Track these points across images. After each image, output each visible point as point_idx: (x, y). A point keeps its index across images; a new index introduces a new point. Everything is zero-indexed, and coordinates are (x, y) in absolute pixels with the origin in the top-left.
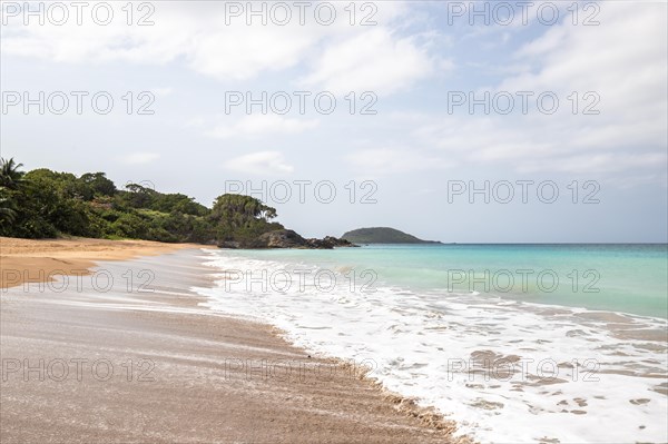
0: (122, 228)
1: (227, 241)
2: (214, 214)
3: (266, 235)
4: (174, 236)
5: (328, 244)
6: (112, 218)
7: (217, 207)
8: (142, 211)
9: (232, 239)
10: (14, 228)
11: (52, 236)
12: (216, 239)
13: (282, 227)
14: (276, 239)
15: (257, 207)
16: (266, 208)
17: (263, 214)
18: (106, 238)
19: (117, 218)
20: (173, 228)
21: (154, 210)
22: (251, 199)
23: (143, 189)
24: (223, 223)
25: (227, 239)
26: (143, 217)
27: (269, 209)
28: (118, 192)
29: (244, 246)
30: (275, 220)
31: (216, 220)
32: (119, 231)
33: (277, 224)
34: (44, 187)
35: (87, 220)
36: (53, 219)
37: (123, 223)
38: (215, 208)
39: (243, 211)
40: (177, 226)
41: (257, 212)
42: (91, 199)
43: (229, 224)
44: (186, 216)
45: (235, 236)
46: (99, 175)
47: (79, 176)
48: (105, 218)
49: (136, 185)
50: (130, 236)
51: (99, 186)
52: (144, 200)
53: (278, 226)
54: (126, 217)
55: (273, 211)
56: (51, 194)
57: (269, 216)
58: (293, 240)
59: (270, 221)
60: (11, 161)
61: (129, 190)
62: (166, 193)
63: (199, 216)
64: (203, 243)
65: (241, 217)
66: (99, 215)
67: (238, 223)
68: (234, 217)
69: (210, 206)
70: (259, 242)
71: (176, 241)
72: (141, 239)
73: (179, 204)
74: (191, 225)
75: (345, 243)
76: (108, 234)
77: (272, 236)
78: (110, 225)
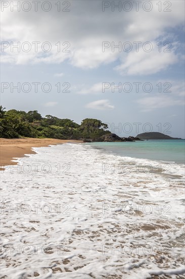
0: (44, 134)
2: (82, 127)
3: (103, 136)
4: (65, 137)
5: (130, 139)
6: (40, 130)
7: (83, 124)
8: (52, 127)
9: (89, 138)
10: (3, 134)
11: (17, 137)
12: (82, 138)
13: (110, 132)
14: (108, 138)
15: (100, 123)
17: (102, 127)
18: (38, 138)
19: (42, 129)
20: (65, 133)
21: (57, 126)
22: (97, 120)
23: (52, 117)
24: (85, 131)
25: (87, 138)
26: (53, 129)
27: (104, 125)
28: (42, 119)
29: (94, 141)
30: (107, 129)
31: (82, 130)
32: (43, 135)
34: (13, 117)
35: (30, 131)
36: (18, 130)
37: (45, 131)
38: (82, 125)
39: (94, 126)
41: (99, 126)
42: (32, 122)
43: (88, 131)
44: (70, 128)
45: (90, 136)
46: (35, 112)
47: (27, 112)
48: (37, 129)
49: (49, 116)
50: (47, 137)
51: (35, 116)
52: (53, 122)
53: (108, 132)
54: (46, 129)
55: (106, 125)
56: (16, 120)
57: (105, 128)
58: (115, 138)
59: (105, 130)
60: (1, 106)
61: (47, 118)
62: (62, 119)
63: (75, 128)
64: (77, 140)
65: (93, 128)
66: (35, 128)
67: (91, 131)
68: (90, 129)
69: (80, 124)
70: (101, 139)
71: (66, 139)
72: (52, 138)
73: (67, 123)
74: (72, 132)
75: (138, 139)
76: (39, 136)
77: (106, 136)
78: (40, 132)
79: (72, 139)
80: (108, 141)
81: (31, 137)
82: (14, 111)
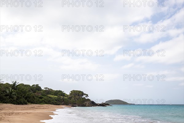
0: (44, 101)
1: (74, 105)
2: (70, 96)
3: (86, 102)
4: (59, 103)
5: (103, 105)
6: (41, 98)
7: (71, 94)
8: (49, 95)
9: (75, 104)
10: (16, 102)
11: (26, 104)
12: (71, 104)
13: (90, 100)
14: (88, 104)
15: (83, 94)
16: (85, 94)
17: (84, 96)
19: (42, 98)
20: (58, 101)
21: (52, 95)
22: (81, 91)
23: (49, 89)
24: (73, 99)
25: (74, 104)
26: (50, 97)
27: (86, 94)
28: (42, 90)
29: (79, 106)
30: (88, 98)
31: (70, 98)
32: (43, 102)
33: (89, 99)
34: (23, 89)
35: (34, 99)
36: (26, 98)
37: (44, 99)
39: (78, 95)
40: (59, 100)
41: (82, 95)
42: (35, 92)
43: (75, 99)
44: (62, 97)
45: (76, 103)
46: (37, 85)
47: (31, 85)
48: (39, 98)
49: (47, 88)
50: (46, 103)
51: (37, 88)
52: (49, 92)
53: (89, 100)
54: (45, 97)
55: (87, 95)
56: (25, 91)
57: (86, 97)
58: (93, 104)
59: (86, 98)
60: (16, 82)
61: (44, 89)
62: (56, 90)
63: (66, 97)
64: (67, 105)
65: (78, 97)
66: (38, 97)
67: (77, 99)
68: (76, 97)
69: (68, 94)
70: (84, 105)
71: (59, 105)
72: (49, 104)
73: (60, 93)
74: (63, 100)
75: (108, 105)
76: (40, 103)
77: (87, 103)
78: (41, 100)
79: (63, 105)
80: (89, 106)
81: (35, 103)
82: (22, 85)
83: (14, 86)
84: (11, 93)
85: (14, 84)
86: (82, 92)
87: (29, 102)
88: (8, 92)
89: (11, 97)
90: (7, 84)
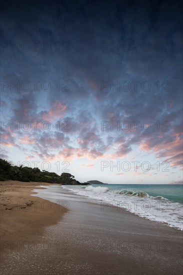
1: (63, 183)
4: (52, 182)
5: (85, 184)
6: (40, 178)
7: (61, 175)
8: (46, 176)
11: (28, 181)
12: (61, 183)
15: (70, 175)
17: (72, 177)
20: (52, 180)
21: (48, 176)
24: (63, 179)
28: (41, 172)
29: (67, 184)
30: (74, 178)
31: (61, 178)
32: (41, 180)
35: (35, 178)
36: (29, 177)
39: (67, 176)
41: (70, 177)
42: (36, 173)
44: (55, 177)
45: (66, 182)
50: (43, 182)
51: (37, 170)
52: (45, 173)
53: (75, 180)
54: (43, 177)
55: (74, 176)
56: (28, 172)
58: (78, 183)
62: (51, 172)
63: (58, 177)
64: (58, 184)
66: (37, 177)
67: (66, 179)
69: (60, 175)
70: (71, 183)
72: (46, 182)
73: (54, 174)
74: (56, 180)
75: (89, 184)
76: (39, 181)
77: (73, 182)
78: (39, 179)
79: (56, 183)
80: (74, 185)
82: (27, 167)
83: (21, 168)
84: (18, 173)
85: (21, 166)
86: (70, 174)
87: (31, 180)
88: (16, 172)
89: (18, 176)
90: (16, 167)
